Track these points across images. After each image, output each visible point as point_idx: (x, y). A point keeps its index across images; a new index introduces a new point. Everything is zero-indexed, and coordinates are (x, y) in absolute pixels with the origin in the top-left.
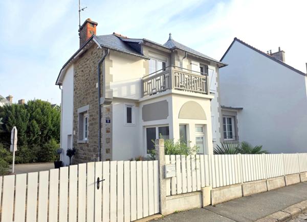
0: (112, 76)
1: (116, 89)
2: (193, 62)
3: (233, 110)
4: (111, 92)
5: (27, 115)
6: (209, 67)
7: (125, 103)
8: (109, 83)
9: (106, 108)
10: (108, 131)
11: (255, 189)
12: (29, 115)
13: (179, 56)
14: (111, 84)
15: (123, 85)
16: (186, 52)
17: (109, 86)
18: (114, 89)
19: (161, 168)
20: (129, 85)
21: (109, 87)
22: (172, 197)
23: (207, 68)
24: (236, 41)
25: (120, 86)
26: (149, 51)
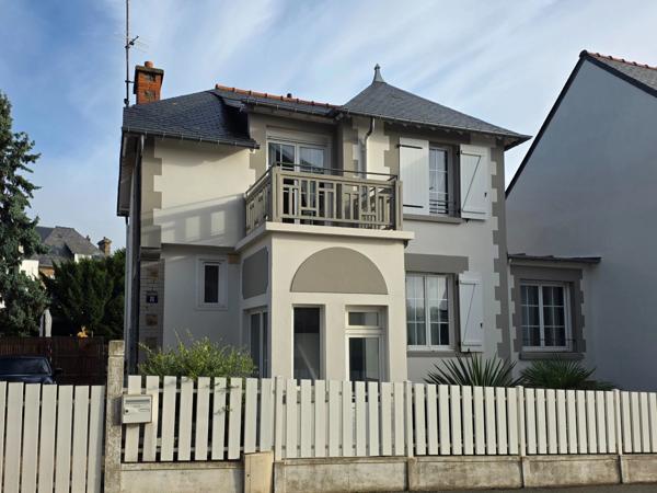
0: (159, 194)
1: (171, 224)
2: (403, 141)
3: (559, 266)
4: (158, 231)
5: (108, 285)
6: (463, 148)
7: (198, 257)
8: (152, 212)
9: (148, 269)
10: (151, 323)
11: (465, 478)
12: (112, 282)
13: (356, 131)
14: (157, 213)
15: (192, 214)
16: (372, 117)
17: (152, 219)
18: (163, 226)
19: (109, 402)
20: (205, 214)
21: (151, 221)
22: (139, 466)
23: (458, 153)
24: (586, 63)
25: (180, 218)
26: (268, 126)
